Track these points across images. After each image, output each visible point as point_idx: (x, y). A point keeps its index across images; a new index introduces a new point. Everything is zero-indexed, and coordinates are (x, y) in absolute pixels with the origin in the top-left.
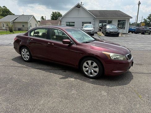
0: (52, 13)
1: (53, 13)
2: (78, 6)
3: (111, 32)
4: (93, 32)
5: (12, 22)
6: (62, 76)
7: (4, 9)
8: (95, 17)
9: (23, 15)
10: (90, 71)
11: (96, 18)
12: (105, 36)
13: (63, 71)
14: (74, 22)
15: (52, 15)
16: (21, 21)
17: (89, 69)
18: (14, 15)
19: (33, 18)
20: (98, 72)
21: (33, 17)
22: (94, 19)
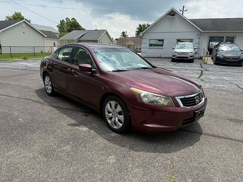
0: (138, 26)
1: (140, 25)
2: (172, 13)
3: (225, 58)
4: (191, 56)
5: (77, 40)
6: (73, 122)
7: (73, 22)
8: (201, 31)
9: (96, 30)
10: (113, 119)
11: (203, 33)
12: (215, 64)
13: (85, 114)
14: (163, 41)
15: (138, 29)
16: (89, 39)
17: (113, 115)
18: (84, 29)
19: (106, 34)
20: (123, 122)
21: (107, 32)
22: (200, 34)
